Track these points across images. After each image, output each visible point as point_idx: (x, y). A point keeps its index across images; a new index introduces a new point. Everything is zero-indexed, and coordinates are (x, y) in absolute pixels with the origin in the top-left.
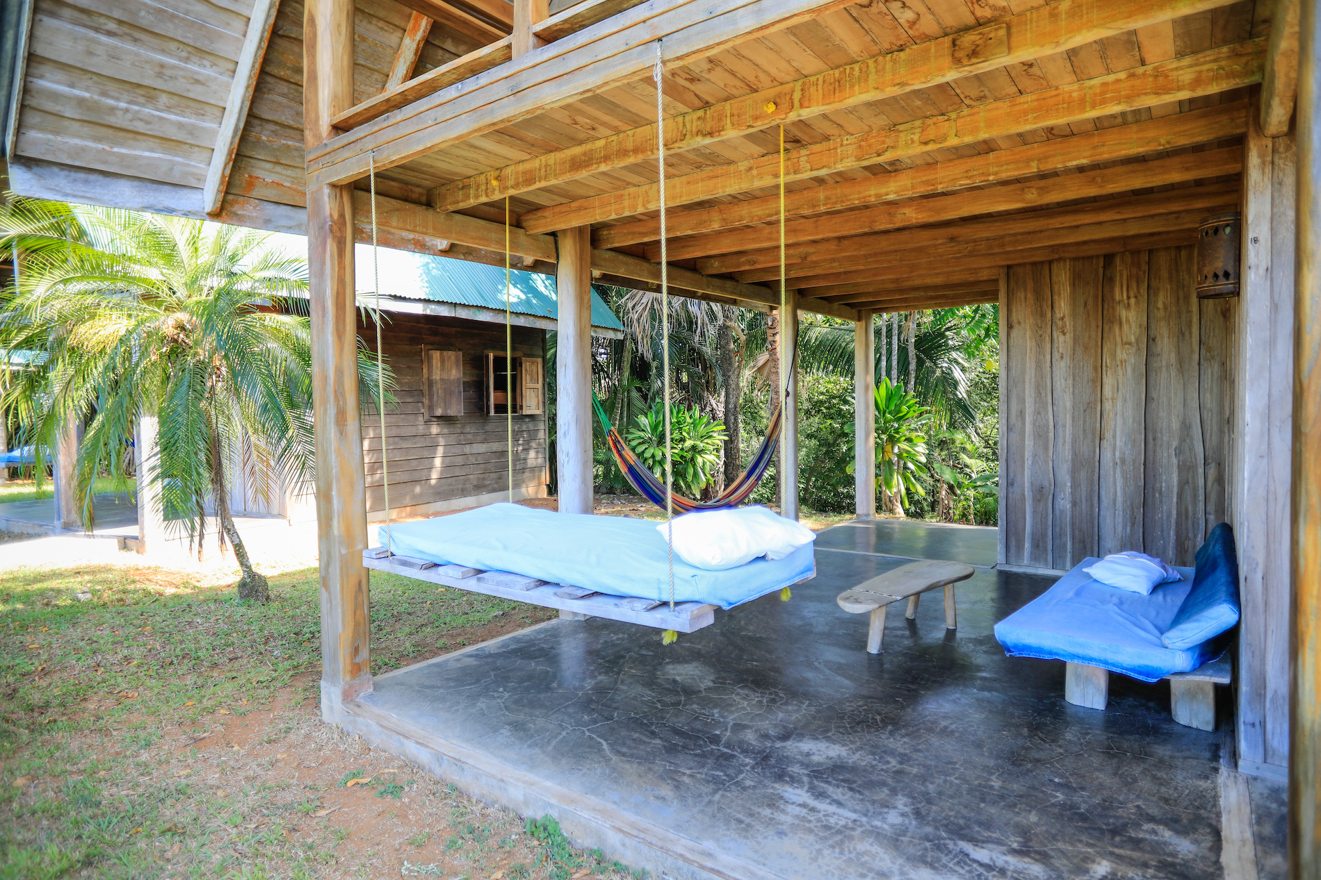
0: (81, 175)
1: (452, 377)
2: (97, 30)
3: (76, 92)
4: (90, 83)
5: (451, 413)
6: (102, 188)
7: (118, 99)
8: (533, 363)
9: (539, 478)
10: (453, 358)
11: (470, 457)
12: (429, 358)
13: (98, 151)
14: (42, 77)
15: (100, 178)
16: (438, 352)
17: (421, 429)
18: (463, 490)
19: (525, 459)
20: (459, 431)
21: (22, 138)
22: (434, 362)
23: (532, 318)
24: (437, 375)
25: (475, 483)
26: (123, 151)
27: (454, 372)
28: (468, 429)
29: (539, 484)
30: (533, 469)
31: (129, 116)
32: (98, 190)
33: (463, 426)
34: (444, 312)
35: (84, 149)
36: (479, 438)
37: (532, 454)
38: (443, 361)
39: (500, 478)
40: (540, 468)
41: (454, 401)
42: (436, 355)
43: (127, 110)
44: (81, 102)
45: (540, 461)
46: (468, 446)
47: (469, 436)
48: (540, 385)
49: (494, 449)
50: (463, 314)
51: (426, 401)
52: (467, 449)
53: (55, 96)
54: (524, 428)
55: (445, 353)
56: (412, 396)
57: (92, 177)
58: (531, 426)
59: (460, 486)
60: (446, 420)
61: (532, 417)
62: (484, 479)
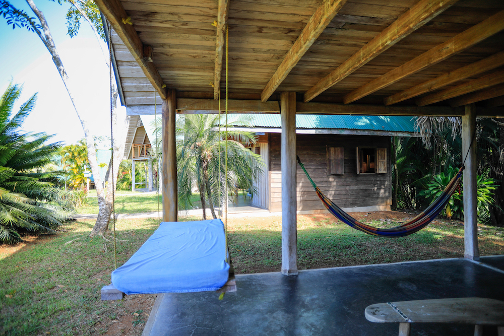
0: (142, 107)
1: (339, 158)
2: (132, 66)
3: (133, 84)
4: (136, 81)
5: (339, 172)
6: (147, 109)
7: (144, 83)
8: (382, 150)
9: (387, 202)
10: (340, 150)
11: (349, 191)
12: (329, 151)
13: (144, 99)
14: (125, 83)
15: (147, 106)
16: (333, 148)
17: (325, 180)
18: (345, 205)
19: (379, 193)
20: (343, 180)
21: (126, 100)
22: (331, 152)
23: (372, 131)
24: (332, 157)
25: (352, 202)
26: (150, 97)
27: (340, 156)
28: (348, 179)
29: (386, 205)
30: (382, 198)
31: (147, 87)
32: (146, 110)
33: (346, 178)
34: (325, 132)
35: (140, 99)
36: (353, 183)
37: (382, 191)
38: (335, 151)
39: (364, 201)
40: (387, 198)
41: (340, 168)
42: (332, 149)
43: (146, 86)
44: (135, 87)
45: (387, 194)
46: (348, 187)
47: (348, 182)
48: (386, 160)
49: (361, 188)
50: (335, 132)
51: (328, 168)
52: (348, 188)
53: (129, 87)
54: (378, 179)
55: (336, 148)
56: (321, 166)
57: (145, 107)
58: (382, 178)
59: (344, 203)
60: (337, 176)
61: (383, 175)
62: (356, 201)
